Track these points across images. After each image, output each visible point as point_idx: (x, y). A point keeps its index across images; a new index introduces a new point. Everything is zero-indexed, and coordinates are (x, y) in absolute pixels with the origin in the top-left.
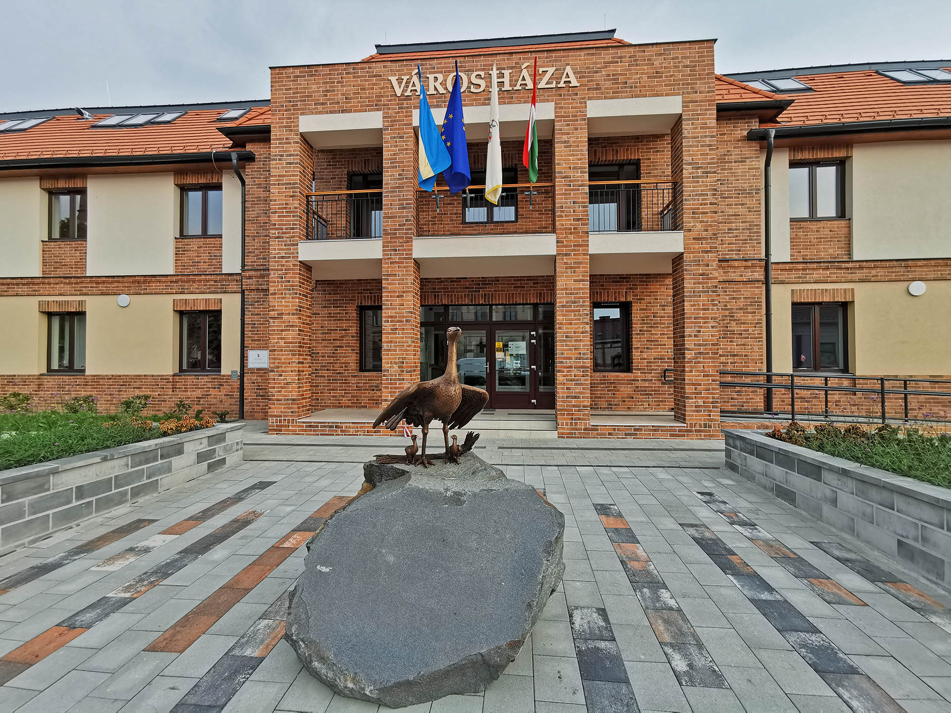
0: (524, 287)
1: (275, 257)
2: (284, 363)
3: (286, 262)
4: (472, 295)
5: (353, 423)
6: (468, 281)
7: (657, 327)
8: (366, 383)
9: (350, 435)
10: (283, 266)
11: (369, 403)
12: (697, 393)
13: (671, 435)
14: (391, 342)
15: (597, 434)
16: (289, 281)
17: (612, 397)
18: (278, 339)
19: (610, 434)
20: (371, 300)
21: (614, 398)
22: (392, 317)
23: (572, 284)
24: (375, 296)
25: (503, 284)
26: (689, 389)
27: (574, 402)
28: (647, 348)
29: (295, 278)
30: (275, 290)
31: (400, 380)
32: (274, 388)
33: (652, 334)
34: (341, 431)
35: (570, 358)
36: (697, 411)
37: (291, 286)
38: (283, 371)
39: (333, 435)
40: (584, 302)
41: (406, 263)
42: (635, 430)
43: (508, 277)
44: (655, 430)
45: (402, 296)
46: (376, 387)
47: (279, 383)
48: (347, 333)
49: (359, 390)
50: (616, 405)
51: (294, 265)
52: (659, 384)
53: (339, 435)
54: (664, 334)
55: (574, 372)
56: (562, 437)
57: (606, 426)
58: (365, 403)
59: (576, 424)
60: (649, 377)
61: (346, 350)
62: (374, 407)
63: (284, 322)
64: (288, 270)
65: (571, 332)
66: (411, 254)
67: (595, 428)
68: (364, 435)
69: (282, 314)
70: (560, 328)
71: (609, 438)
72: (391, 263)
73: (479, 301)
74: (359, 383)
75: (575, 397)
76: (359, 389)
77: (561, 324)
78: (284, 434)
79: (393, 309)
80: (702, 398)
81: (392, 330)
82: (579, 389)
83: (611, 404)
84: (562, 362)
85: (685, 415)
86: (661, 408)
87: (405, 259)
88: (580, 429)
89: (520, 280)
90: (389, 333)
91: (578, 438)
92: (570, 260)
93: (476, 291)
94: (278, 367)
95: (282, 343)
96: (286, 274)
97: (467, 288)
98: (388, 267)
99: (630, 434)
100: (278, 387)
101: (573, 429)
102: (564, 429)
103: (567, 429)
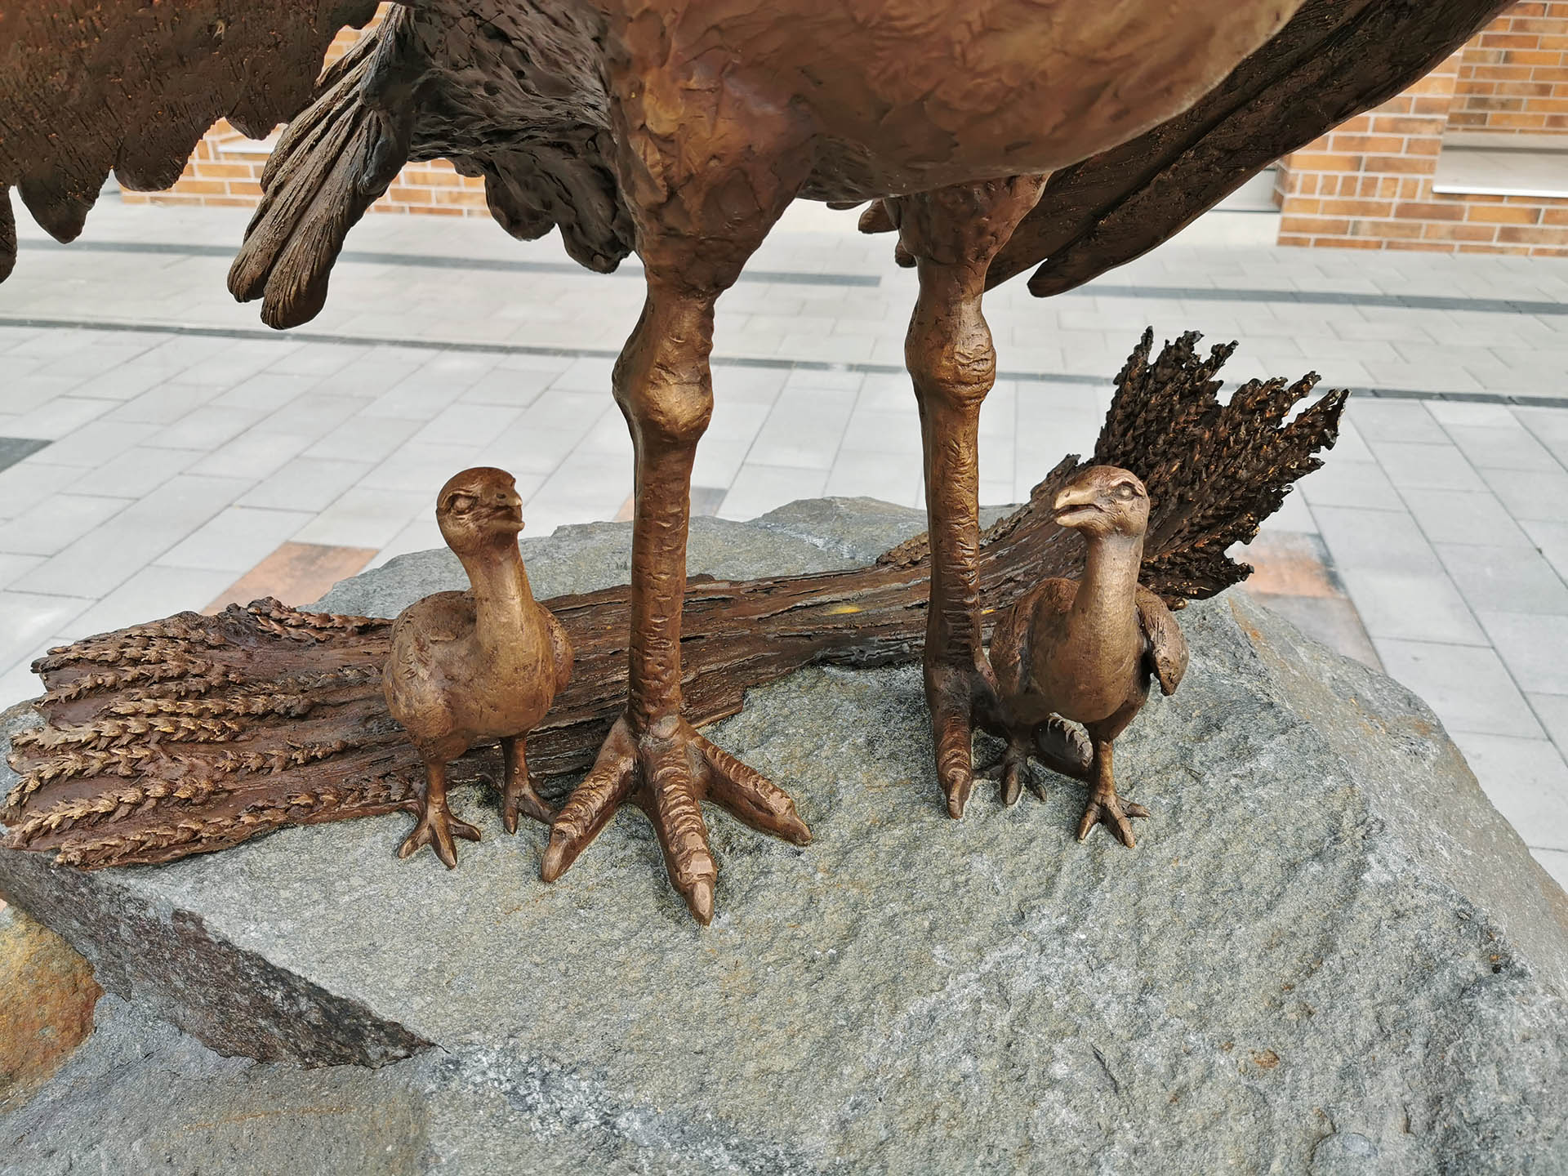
15: (1454, 234)
17: (1495, 73)
19: (1509, 235)
21: (1508, 73)
50: (1504, 105)
56: (1297, 242)
57: (1500, 198)
59: (1370, 185)
67: (1448, 207)
71: (1502, 251)
83: (1482, 103)
88: (1382, 209)
91: (1366, 245)
101: (1350, 209)
102: (1311, 205)
103: (1328, 207)
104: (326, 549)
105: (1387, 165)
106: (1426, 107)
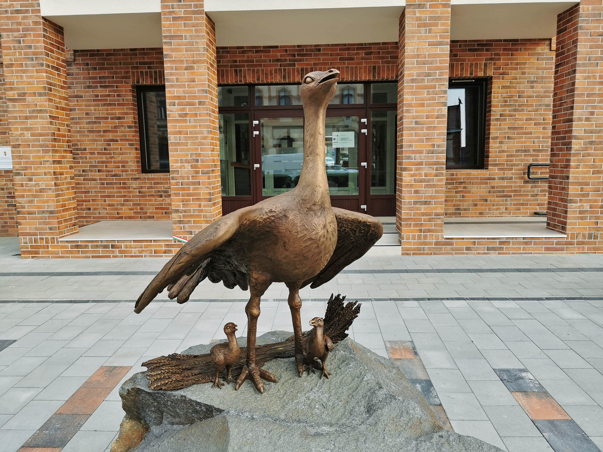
0: (352, 59)
1: (6, 12)
2: (33, 163)
3: (24, 18)
4: (285, 70)
5: (134, 241)
6: (279, 51)
7: (523, 110)
8: (152, 188)
9: (132, 256)
10: (19, 24)
11: (156, 213)
12: (583, 195)
13: (547, 249)
14: (180, 133)
15: (452, 249)
16: (30, 47)
17: (460, 201)
18: (22, 129)
19: (468, 249)
20: (151, 77)
21: (464, 201)
22: (179, 97)
23: (427, 50)
24: (155, 72)
25: (325, 54)
26: (573, 190)
27: (423, 209)
28: (509, 138)
29: (38, 42)
30: (11, 60)
31: (194, 184)
32: (23, 196)
33: (516, 120)
34: (120, 252)
35: (420, 152)
36: (582, 218)
37: (34, 54)
38: (33, 174)
39: (109, 257)
40: (441, 74)
41: (196, 19)
42: (501, 243)
43: (332, 45)
44: (526, 243)
45: (192, 68)
46: (165, 192)
47: (30, 191)
48: (122, 123)
49: (142, 196)
50: (465, 210)
51: (36, 23)
52: (520, 183)
53: (116, 257)
54: (531, 119)
55: (425, 169)
56: (407, 254)
57: (463, 238)
58: (152, 213)
59: (425, 237)
60: (508, 174)
61: (122, 145)
62: (163, 217)
63: (28, 106)
64: (28, 30)
65: (422, 117)
66: (202, 6)
67: (449, 242)
68: (150, 256)
69: (25, 94)
70: (408, 111)
71: (467, 254)
72: (175, 19)
73: (294, 79)
74: (142, 188)
75: (425, 203)
76: (142, 194)
77: (410, 105)
78: (42, 257)
79: (179, 86)
80: (589, 201)
81: (180, 115)
82: (431, 192)
83: (459, 209)
84: (409, 158)
85: (565, 223)
86: (522, 213)
87: (195, 12)
88: (430, 243)
89: (348, 49)
90: (177, 121)
91: (427, 254)
92: (425, 14)
93: (290, 65)
94: (26, 169)
95: (28, 135)
96: (25, 36)
97: (278, 60)
98: (170, 26)
99: (494, 249)
100: (28, 196)
101: (421, 244)
102: (410, 243)
103: (414, 244)
104: (115, 367)
106: (437, 215)
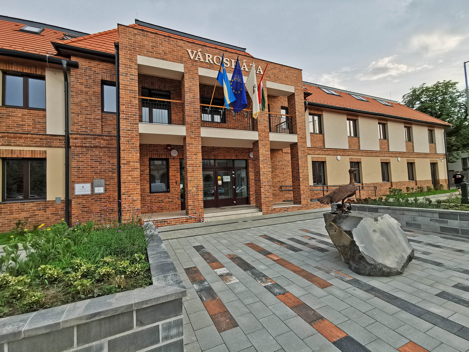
1: (124, 130)
3: (131, 133)
5: (173, 219)
6: (206, 148)
8: (156, 199)
9: (172, 225)
10: (130, 135)
11: (157, 210)
15: (276, 211)
16: (134, 144)
19: (280, 211)
20: (157, 155)
23: (265, 153)
24: (159, 153)
25: (221, 150)
29: (137, 142)
30: (124, 148)
35: (265, 182)
37: (135, 146)
39: (162, 226)
40: (269, 159)
41: (198, 139)
42: (287, 209)
44: (293, 208)
45: (196, 154)
46: (162, 201)
48: (144, 173)
49: (151, 203)
51: (136, 135)
52: (279, 192)
53: (166, 226)
54: (280, 172)
55: (267, 187)
56: (264, 214)
57: (278, 208)
59: (268, 208)
60: (276, 189)
63: (131, 166)
64: (133, 137)
65: (265, 172)
66: (200, 135)
67: (274, 209)
69: (130, 162)
70: (261, 170)
71: (280, 213)
72: (191, 138)
75: (268, 198)
77: (261, 168)
79: (192, 160)
81: (192, 170)
82: (269, 194)
84: (262, 184)
85: (301, 201)
86: (280, 201)
87: (198, 137)
88: (270, 210)
90: (191, 172)
91: (269, 214)
92: (263, 142)
93: (210, 153)
96: (132, 139)
97: (206, 151)
98: (189, 140)
101: (267, 211)
102: (264, 211)
105: (269, 206)
106: (271, 201)
